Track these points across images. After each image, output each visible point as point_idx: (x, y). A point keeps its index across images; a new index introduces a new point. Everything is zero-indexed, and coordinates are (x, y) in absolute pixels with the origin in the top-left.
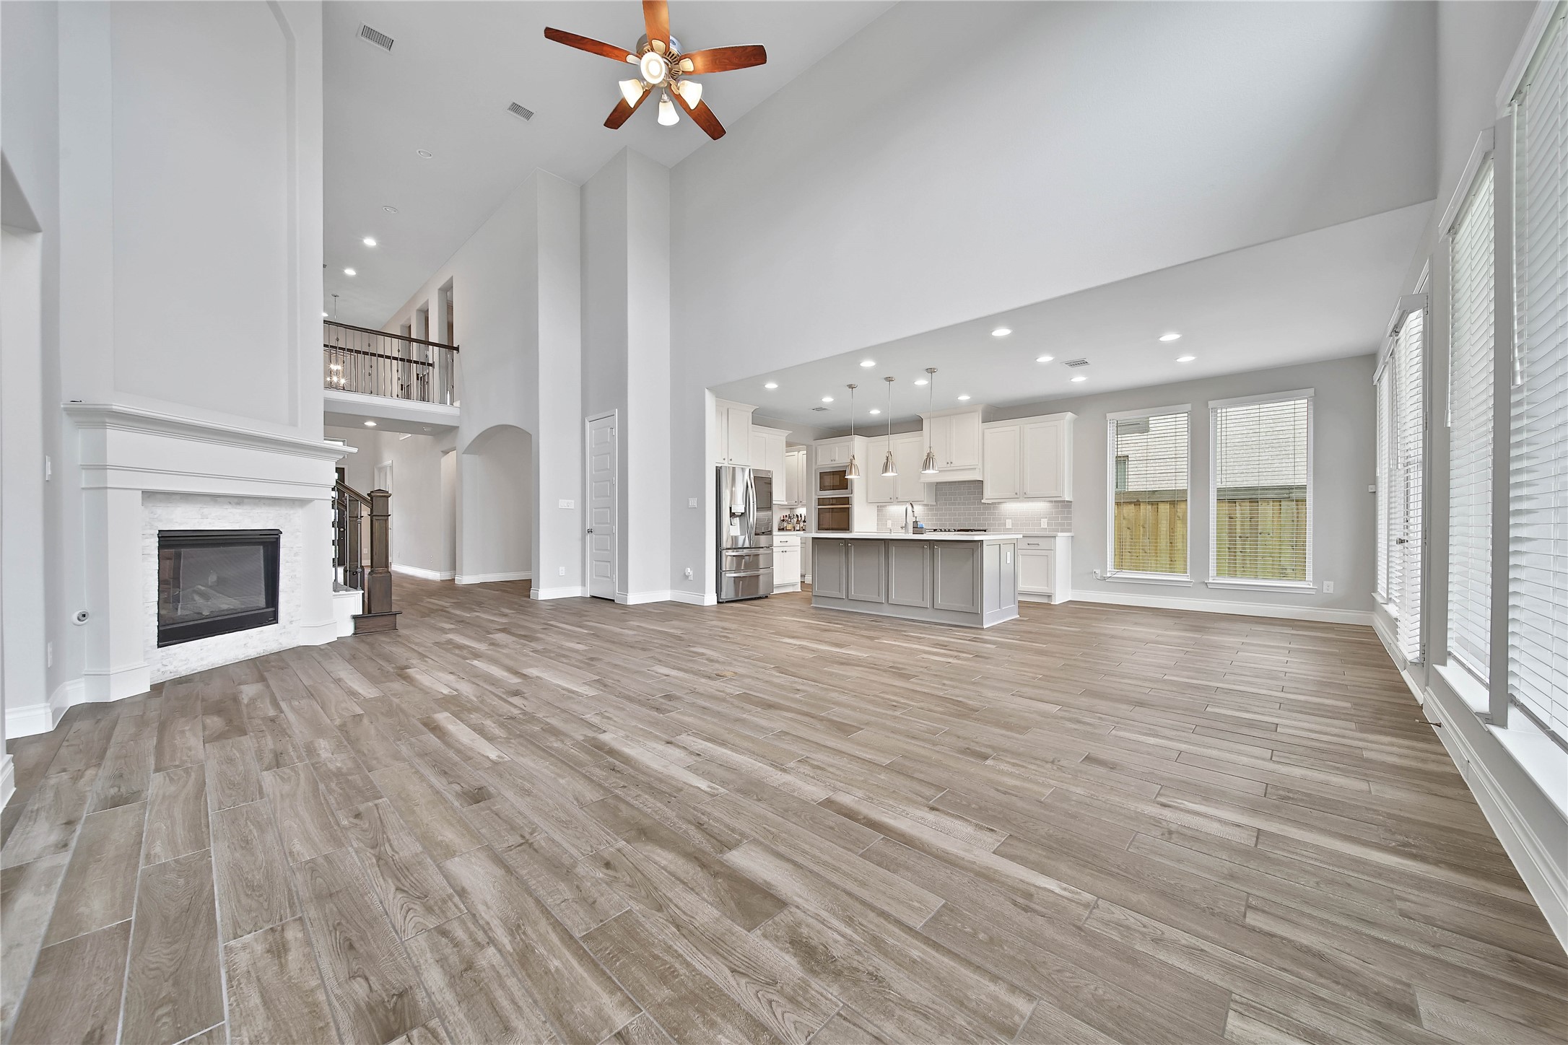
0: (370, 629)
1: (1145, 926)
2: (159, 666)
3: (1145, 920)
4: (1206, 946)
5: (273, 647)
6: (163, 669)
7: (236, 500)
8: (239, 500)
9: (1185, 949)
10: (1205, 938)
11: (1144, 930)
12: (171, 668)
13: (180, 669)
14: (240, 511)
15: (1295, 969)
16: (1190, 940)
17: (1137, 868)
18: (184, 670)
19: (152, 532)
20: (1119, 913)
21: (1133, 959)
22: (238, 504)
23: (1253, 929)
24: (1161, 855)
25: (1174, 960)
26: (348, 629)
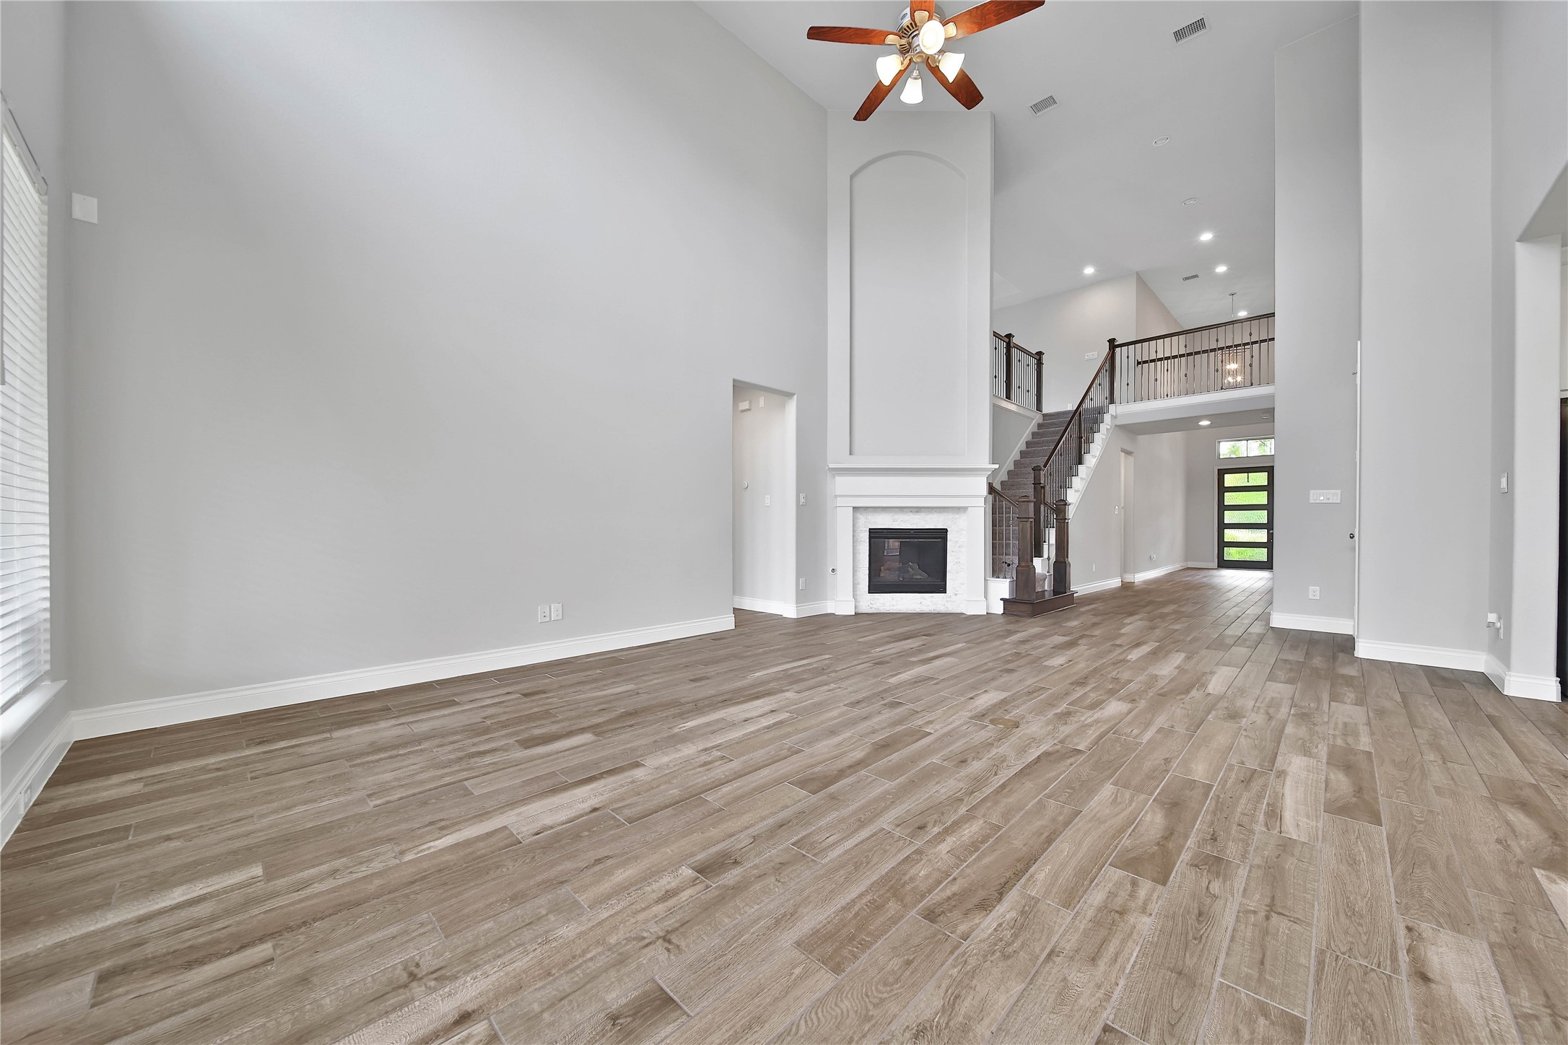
0: (1014, 611)
1: (351, 872)
2: (869, 604)
3: (355, 876)
4: (296, 896)
5: (942, 609)
6: (871, 606)
7: (916, 510)
8: (918, 510)
9: (311, 882)
10: (301, 901)
11: (350, 871)
12: (875, 606)
13: (881, 608)
14: (919, 516)
15: (215, 935)
16: (311, 890)
17: (400, 906)
18: (883, 609)
19: (865, 529)
20: (377, 866)
21: (342, 853)
22: (917, 512)
23: (262, 940)
24: (394, 938)
25: (312, 871)
26: (998, 608)
